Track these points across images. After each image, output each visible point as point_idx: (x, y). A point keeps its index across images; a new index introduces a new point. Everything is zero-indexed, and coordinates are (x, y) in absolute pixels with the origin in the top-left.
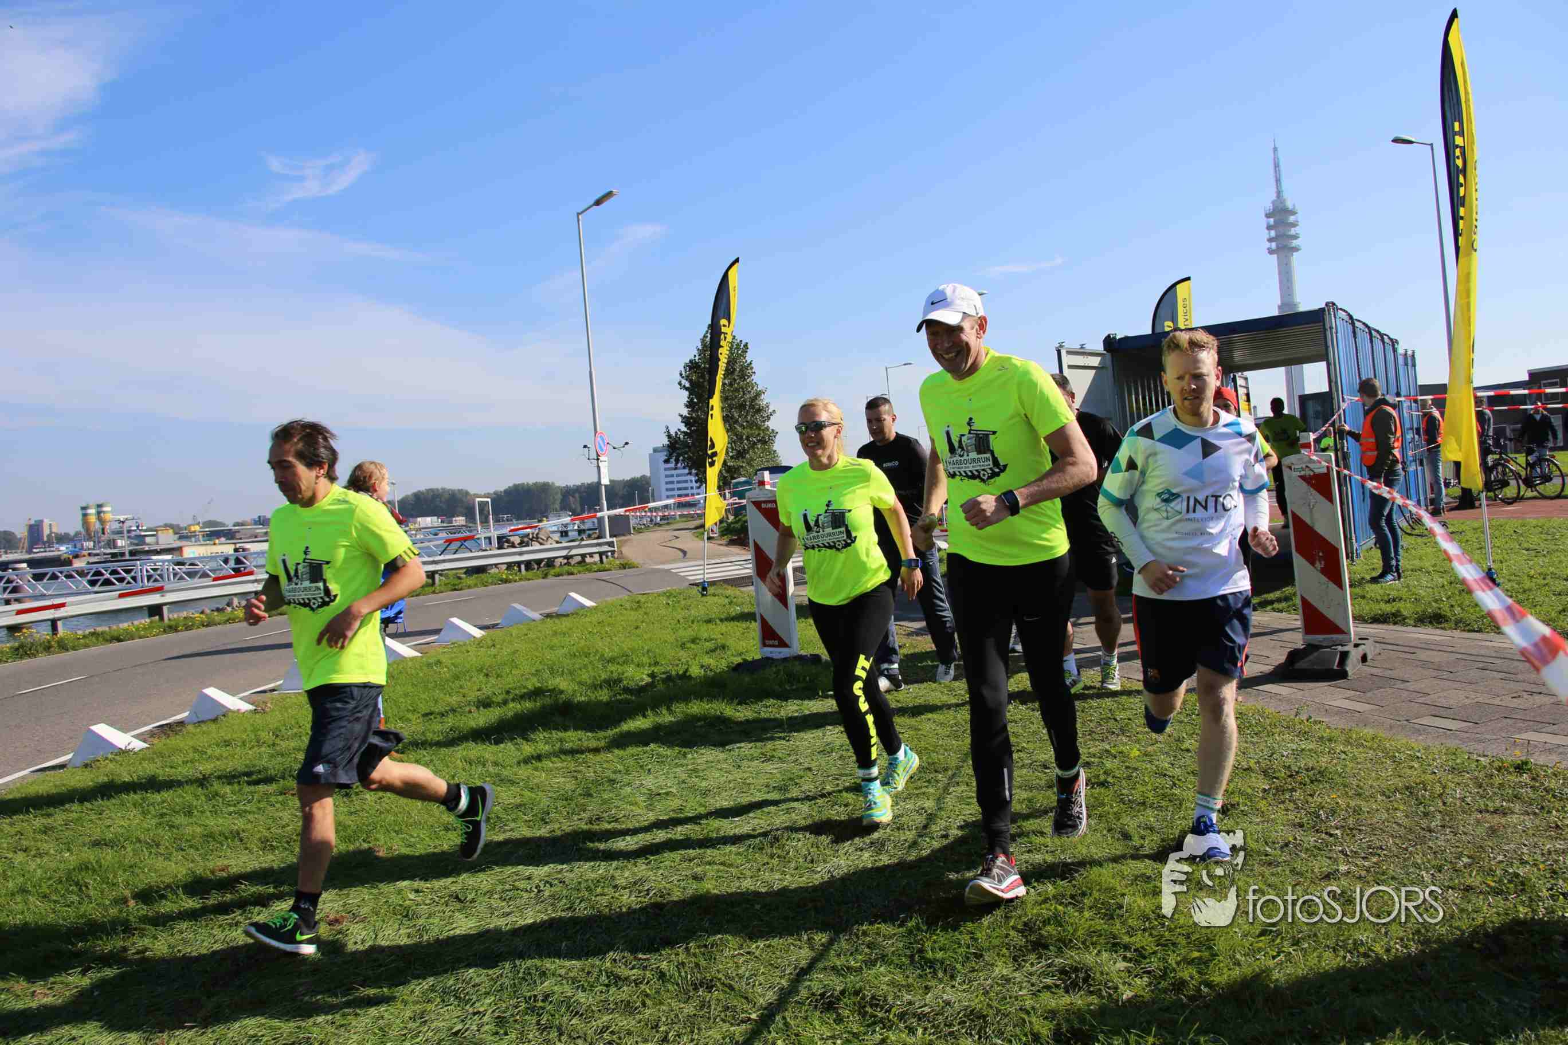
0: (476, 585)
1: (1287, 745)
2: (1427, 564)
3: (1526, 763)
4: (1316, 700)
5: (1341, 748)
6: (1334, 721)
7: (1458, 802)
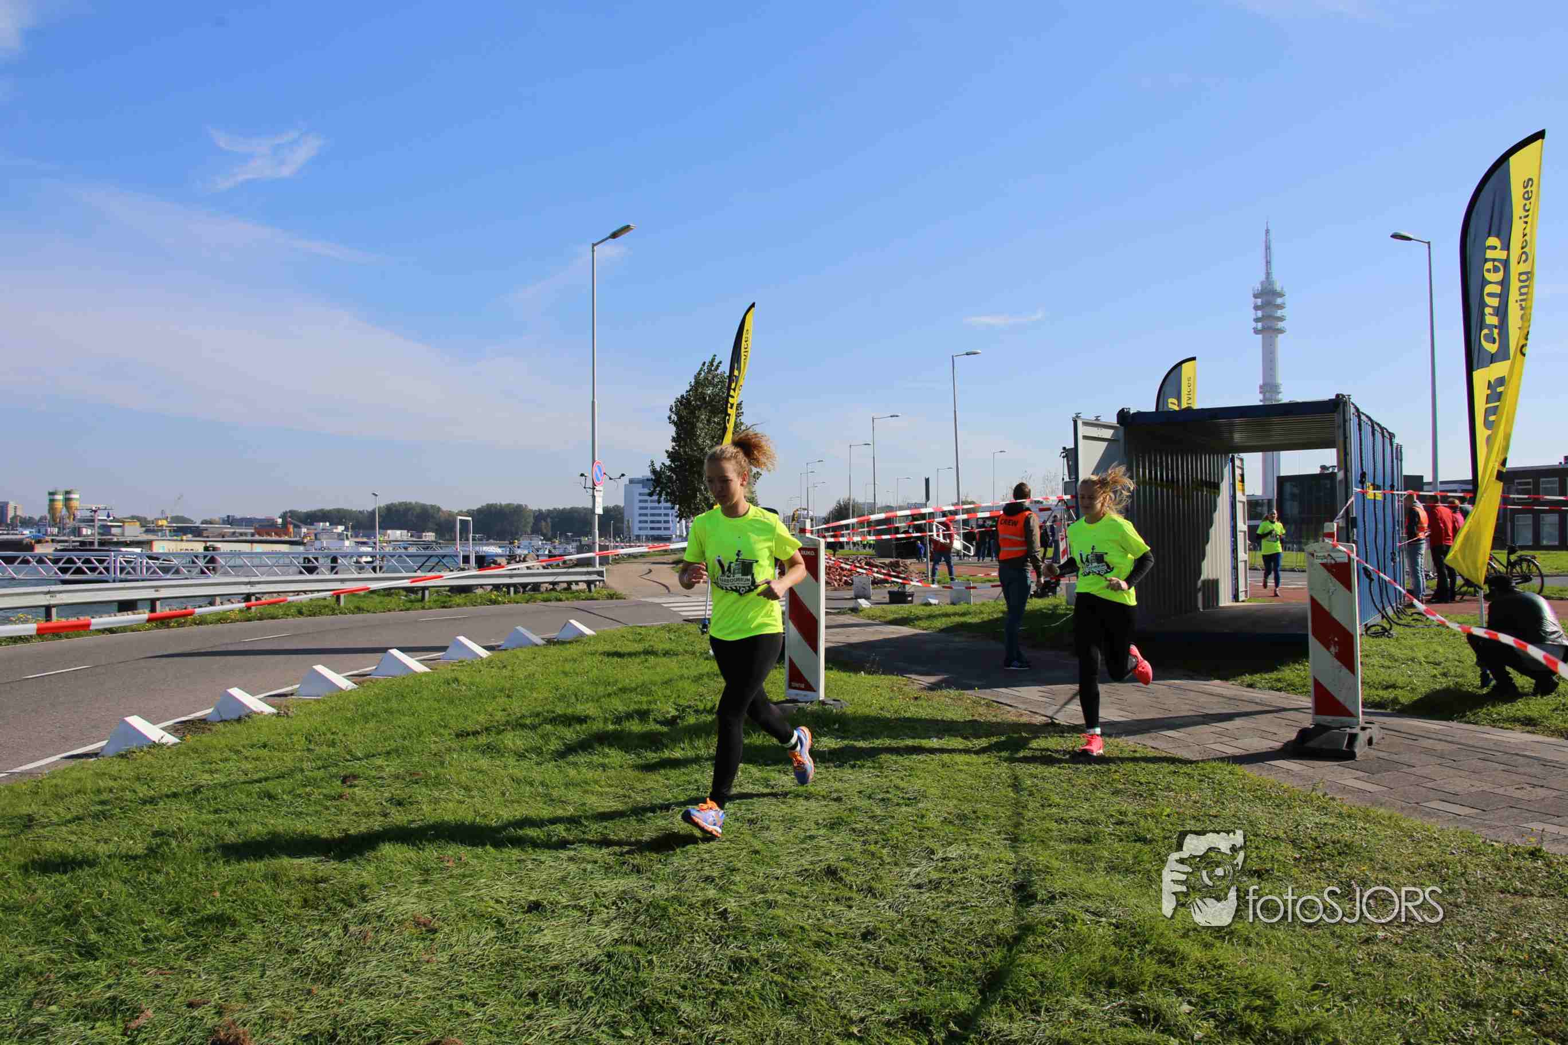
0: (465, 605)
1: (1311, 819)
2: (1420, 656)
3: (1540, 850)
4: (1327, 777)
5: (1361, 824)
6: (1349, 800)
7: (1480, 882)
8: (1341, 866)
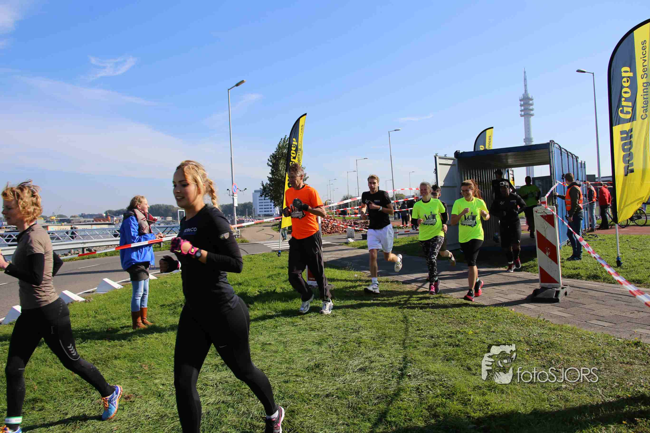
1: (536, 331)
3: (639, 342)
4: (546, 311)
5: (559, 333)
6: (555, 321)
7: (611, 358)
8: (547, 353)
